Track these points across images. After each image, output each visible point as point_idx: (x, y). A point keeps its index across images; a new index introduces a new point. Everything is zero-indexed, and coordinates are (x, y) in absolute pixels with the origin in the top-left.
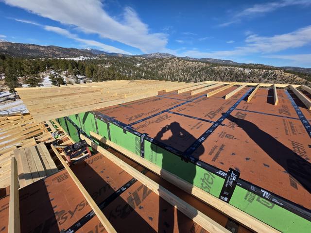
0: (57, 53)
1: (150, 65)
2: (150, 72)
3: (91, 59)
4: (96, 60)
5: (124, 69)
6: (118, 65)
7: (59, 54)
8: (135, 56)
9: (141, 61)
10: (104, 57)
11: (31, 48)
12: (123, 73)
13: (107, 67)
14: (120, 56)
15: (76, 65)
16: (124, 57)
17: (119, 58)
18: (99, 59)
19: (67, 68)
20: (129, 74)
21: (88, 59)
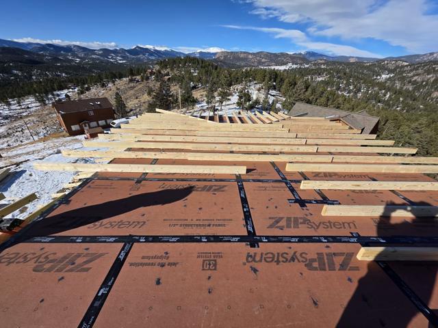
0: (263, 60)
1: (415, 78)
2: (409, 92)
3: (300, 68)
4: (308, 68)
5: (348, 84)
6: (339, 78)
7: (265, 62)
8: (383, 60)
9: (395, 69)
10: (321, 64)
11: (242, 56)
12: (344, 90)
13: (320, 79)
14: (352, 60)
15: (275, 76)
16: (360, 64)
17: (349, 64)
18: (313, 67)
19: (264, 81)
20: (356, 93)
21: (297, 68)
